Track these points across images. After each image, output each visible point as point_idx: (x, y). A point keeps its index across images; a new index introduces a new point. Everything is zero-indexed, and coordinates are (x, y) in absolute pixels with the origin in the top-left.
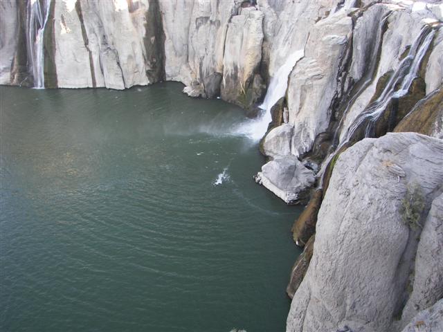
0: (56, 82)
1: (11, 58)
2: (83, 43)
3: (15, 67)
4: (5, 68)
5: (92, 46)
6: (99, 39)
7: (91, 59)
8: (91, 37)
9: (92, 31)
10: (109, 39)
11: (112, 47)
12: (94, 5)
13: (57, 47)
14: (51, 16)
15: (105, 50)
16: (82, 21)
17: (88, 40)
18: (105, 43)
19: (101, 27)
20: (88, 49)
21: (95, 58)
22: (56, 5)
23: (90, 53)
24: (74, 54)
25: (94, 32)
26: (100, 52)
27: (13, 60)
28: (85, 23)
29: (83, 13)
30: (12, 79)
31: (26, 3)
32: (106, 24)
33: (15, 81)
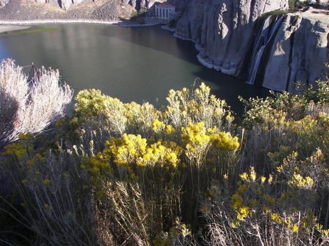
0: (262, 82)
1: (240, 60)
2: (288, 61)
3: (240, 66)
4: (234, 65)
5: (293, 65)
6: (300, 61)
7: (290, 73)
8: (294, 59)
9: (297, 55)
10: (307, 63)
11: (307, 69)
12: (304, 37)
13: (270, 60)
14: (273, 39)
15: (301, 70)
16: (292, 46)
17: (291, 60)
18: (303, 65)
19: (304, 53)
20: (290, 67)
21: (293, 73)
22: (278, 32)
23: (291, 69)
24: (279, 67)
25: (298, 56)
26: (298, 70)
27: (241, 60)
28: (293, 49)
29: (295, 41)
30: (236, 73)
31: (260, 28)
32: (307, 52)
33: (237, 74)
